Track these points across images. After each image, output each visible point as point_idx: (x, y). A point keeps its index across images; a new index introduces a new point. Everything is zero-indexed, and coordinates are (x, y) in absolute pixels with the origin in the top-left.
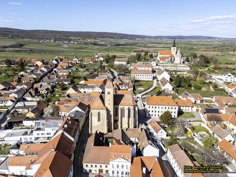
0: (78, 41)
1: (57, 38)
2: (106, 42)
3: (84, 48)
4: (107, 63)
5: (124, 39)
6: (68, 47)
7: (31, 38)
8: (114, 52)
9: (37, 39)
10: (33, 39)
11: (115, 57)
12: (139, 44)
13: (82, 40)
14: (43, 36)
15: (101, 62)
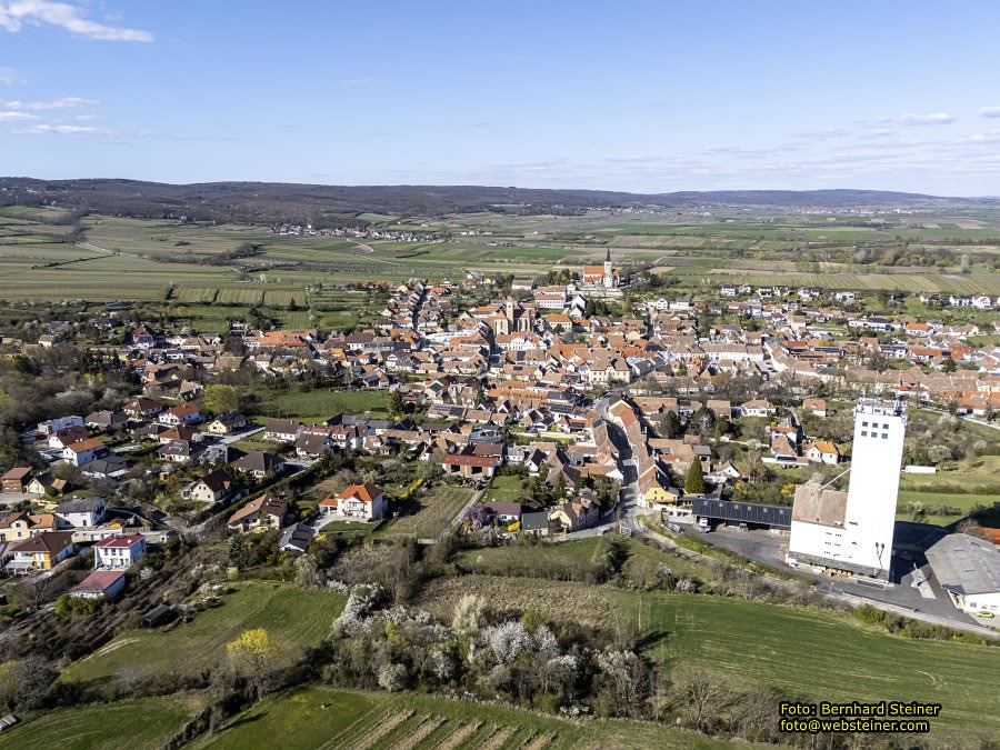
0: (392, 227)
1: (323, 219)
2: (483, 229)
3: (420, 253)
4: (500, 287)
5: (542, 213)
6: (372, 251)
7: (245, 222)
8: (507, 264)
9: (264, 223)
10: (252, 225)
11: (512, 277)
12: (588, 237)
13: (404, 224)
14: (277, 213)
15: (491, 286)
